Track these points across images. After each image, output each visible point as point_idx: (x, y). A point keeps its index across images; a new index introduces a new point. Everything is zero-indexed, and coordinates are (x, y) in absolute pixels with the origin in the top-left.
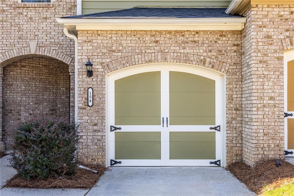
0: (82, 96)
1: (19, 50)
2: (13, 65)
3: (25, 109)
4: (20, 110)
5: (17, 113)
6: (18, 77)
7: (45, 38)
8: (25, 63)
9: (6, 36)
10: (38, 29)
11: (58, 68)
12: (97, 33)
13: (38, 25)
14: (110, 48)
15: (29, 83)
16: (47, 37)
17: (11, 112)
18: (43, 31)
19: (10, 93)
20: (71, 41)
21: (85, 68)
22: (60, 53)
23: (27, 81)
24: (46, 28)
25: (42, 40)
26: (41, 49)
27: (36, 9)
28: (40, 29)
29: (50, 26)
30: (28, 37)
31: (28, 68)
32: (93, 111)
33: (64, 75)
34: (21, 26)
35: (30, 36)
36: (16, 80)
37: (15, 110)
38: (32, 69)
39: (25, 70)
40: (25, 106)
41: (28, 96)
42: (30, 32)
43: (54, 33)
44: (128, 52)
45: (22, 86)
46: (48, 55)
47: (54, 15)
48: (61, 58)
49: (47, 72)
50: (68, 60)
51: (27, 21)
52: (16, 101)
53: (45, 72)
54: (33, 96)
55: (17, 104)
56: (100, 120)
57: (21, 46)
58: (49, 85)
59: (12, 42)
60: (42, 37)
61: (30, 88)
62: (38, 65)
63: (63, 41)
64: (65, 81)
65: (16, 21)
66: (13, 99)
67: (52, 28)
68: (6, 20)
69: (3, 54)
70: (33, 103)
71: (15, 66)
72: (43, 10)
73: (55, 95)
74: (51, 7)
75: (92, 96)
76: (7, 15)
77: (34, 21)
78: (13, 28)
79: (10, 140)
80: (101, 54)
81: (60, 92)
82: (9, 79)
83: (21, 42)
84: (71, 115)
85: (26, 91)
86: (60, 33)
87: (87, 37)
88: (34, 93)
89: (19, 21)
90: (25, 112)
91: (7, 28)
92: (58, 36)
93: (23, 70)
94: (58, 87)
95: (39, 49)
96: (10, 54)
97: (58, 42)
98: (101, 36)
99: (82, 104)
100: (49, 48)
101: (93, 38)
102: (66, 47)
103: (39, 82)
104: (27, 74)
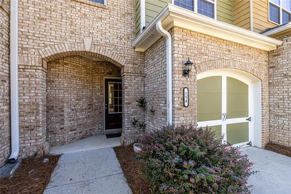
0: (178, 96)
1: (71, 45)
2: (55, 62)
3: (68, 105)
4: (63, 106)
5: (59, 109)
6: (60, 74)
7: (100, 37)
8: (67, 61)
9: (55, 27)
10: (93, 27)
11: (94, 69)
12: (190, 34)
13: (93, 23)
14: (200, 50)
15: (71, 81)
16: (102, 37)
17: (52, 108)
18: (98, 30)
19: (51, 89)
20: (125, 45)
21: (180, 67)
22: (115, 54)
23: (69, 78)
24: (101, 28)
25: (97, 39)
26: (96, 48)
27: (91, 6)
28: (95, 28)
29: (105, 26)
30: (82, 33)
31: (70, 66)
32: (187, 111)
33: (99, 75)
34: (74, 20)
35: (84, 32)
36: (58, 77)
37: (57, 107)
38: (73, 68)
39: (68, 68)
40: (68, 103)
41: (70, 92)
42: (85, 28)
43: (109, 34)
44: (212, 57)
45: (65, 83)
46: (103, 54)
47: (109, 17)
48: (116, 58)
49: (85, 72)
50: (122, 61)
51: (80, 16)
52: (58, 97)
53: (83, 71)
54: (74, 93)
55: (60, 100)
56: (194, 120)
57: (74, 41)
58: (87, 83)
59: (62, 35)
60: (97, 36)
61: (72, 85)
62: (78, 65)
63: (117, 43)
64: (100, 80)
65: (68, 13)
66: (55, 96)
67: (107, 29)
68: (55, 10)
69: (52, 47)
70: (74, 99)
71: (57, 63)
72: (98, 10)
73: (91, 92)
74: (106, 9)
75: (187, 97)
76: (56, 5)
77: (89, 19)
78: (64, 20)
79: (51, 137)
80: (193, 55)
81: (95, 90)
82: (50, 75)
83: (74, 37)
84: (126, 111)
85: (69, 88)
86: (115, 35)
87: (183, 35)
88: (75, 90)
89: (71, 14)
90: (68, 108)
91: (56, 19)
92: (113, 38)
93: (65, 67)
94: (94, 85)
95: (94, 47)
96: (61, 48)
97: (113, 43)
98: (193, 37)
99: (179, 104)
100: (105, 47)
101: (187, 38)
102: (121, 49)
103: (79, 80)
104: (69, 71)
